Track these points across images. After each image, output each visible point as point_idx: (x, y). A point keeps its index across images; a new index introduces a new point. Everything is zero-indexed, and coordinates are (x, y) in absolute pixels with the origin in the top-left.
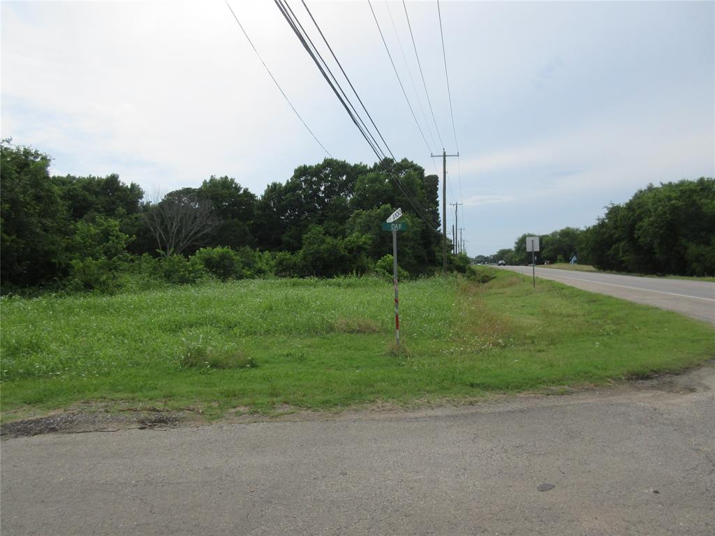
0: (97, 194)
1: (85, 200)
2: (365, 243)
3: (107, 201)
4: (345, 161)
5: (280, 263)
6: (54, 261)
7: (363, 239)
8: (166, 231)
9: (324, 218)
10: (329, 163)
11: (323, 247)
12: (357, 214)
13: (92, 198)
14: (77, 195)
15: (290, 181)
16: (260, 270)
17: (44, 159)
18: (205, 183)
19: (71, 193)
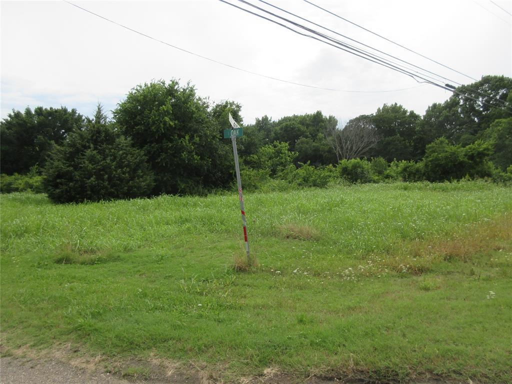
0: (308, 126)
1: (299, 130)
2: (487, 149)
3: (314, 130)
4: (503, 76)
5: (405, 170)
6: (231, 172)
7: (485, 146)
8: (342, 148)
9: (479, 128)
10: (486, 80)
11: (442, 155)
12: (497, 122)
13: (303, 128)
14: (295, 128)
15: (449, 100)
16: (388, 175)
17: (238, 106)
18: (379, 110)
19: (291, 126)
